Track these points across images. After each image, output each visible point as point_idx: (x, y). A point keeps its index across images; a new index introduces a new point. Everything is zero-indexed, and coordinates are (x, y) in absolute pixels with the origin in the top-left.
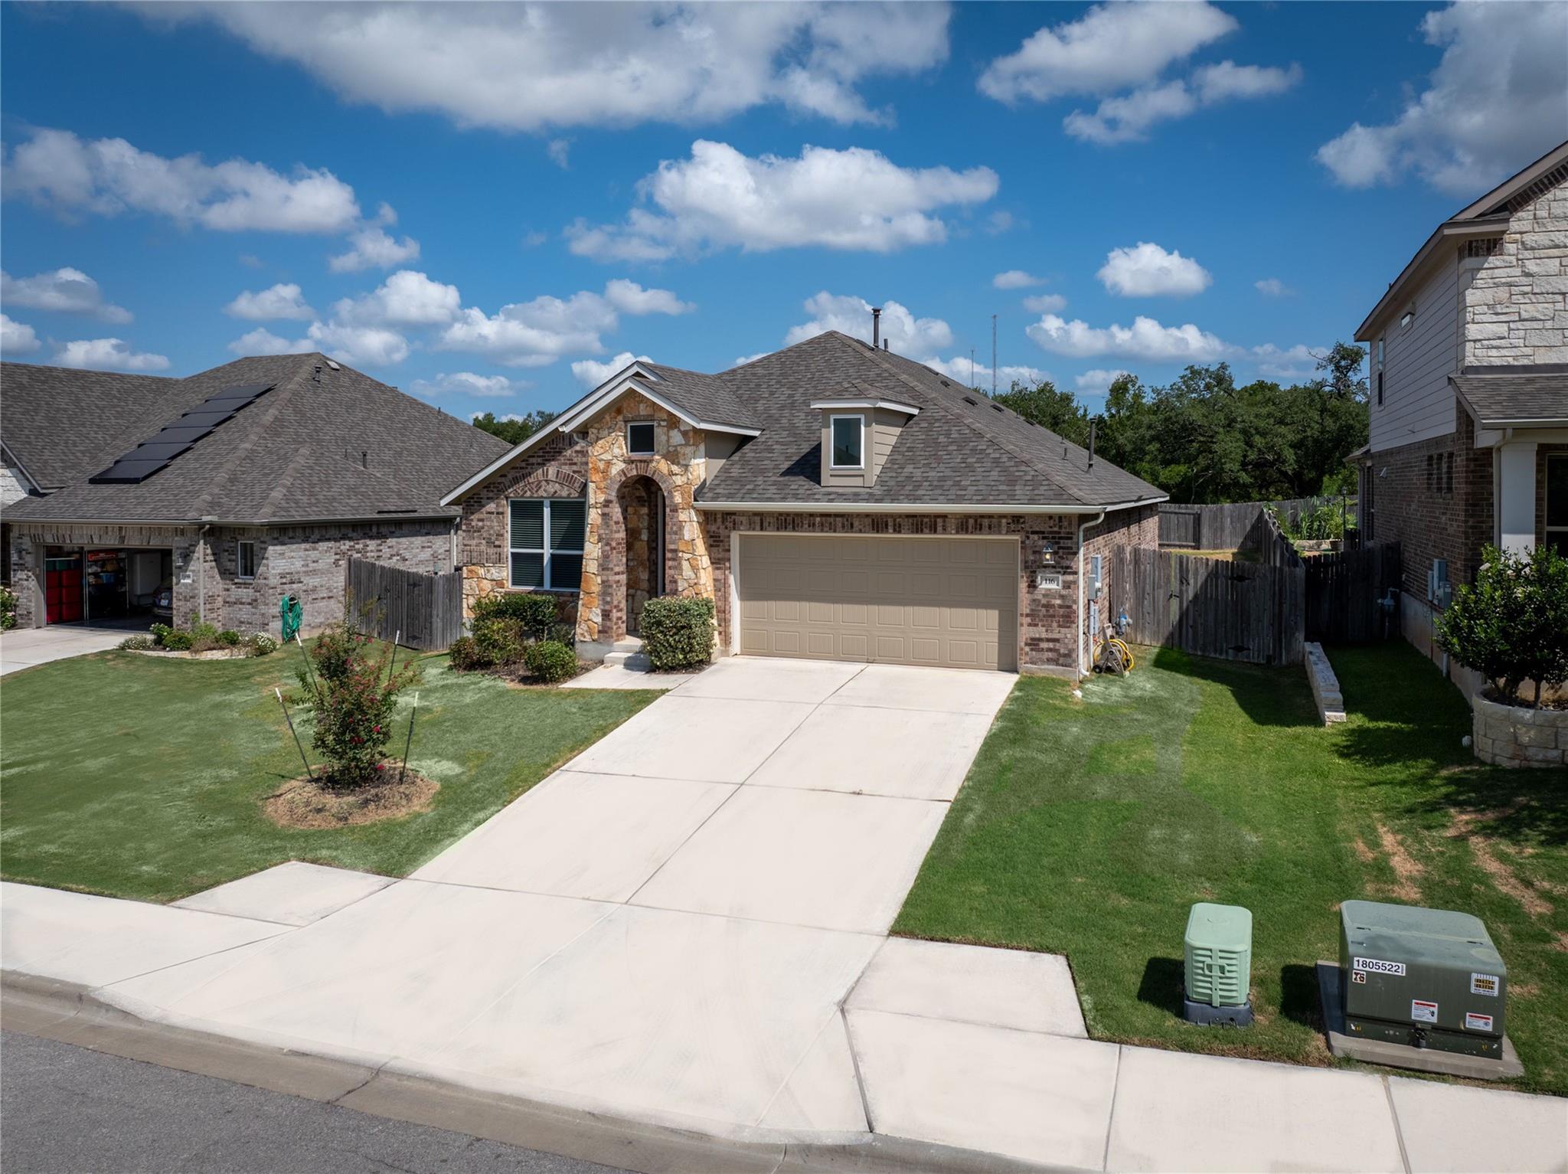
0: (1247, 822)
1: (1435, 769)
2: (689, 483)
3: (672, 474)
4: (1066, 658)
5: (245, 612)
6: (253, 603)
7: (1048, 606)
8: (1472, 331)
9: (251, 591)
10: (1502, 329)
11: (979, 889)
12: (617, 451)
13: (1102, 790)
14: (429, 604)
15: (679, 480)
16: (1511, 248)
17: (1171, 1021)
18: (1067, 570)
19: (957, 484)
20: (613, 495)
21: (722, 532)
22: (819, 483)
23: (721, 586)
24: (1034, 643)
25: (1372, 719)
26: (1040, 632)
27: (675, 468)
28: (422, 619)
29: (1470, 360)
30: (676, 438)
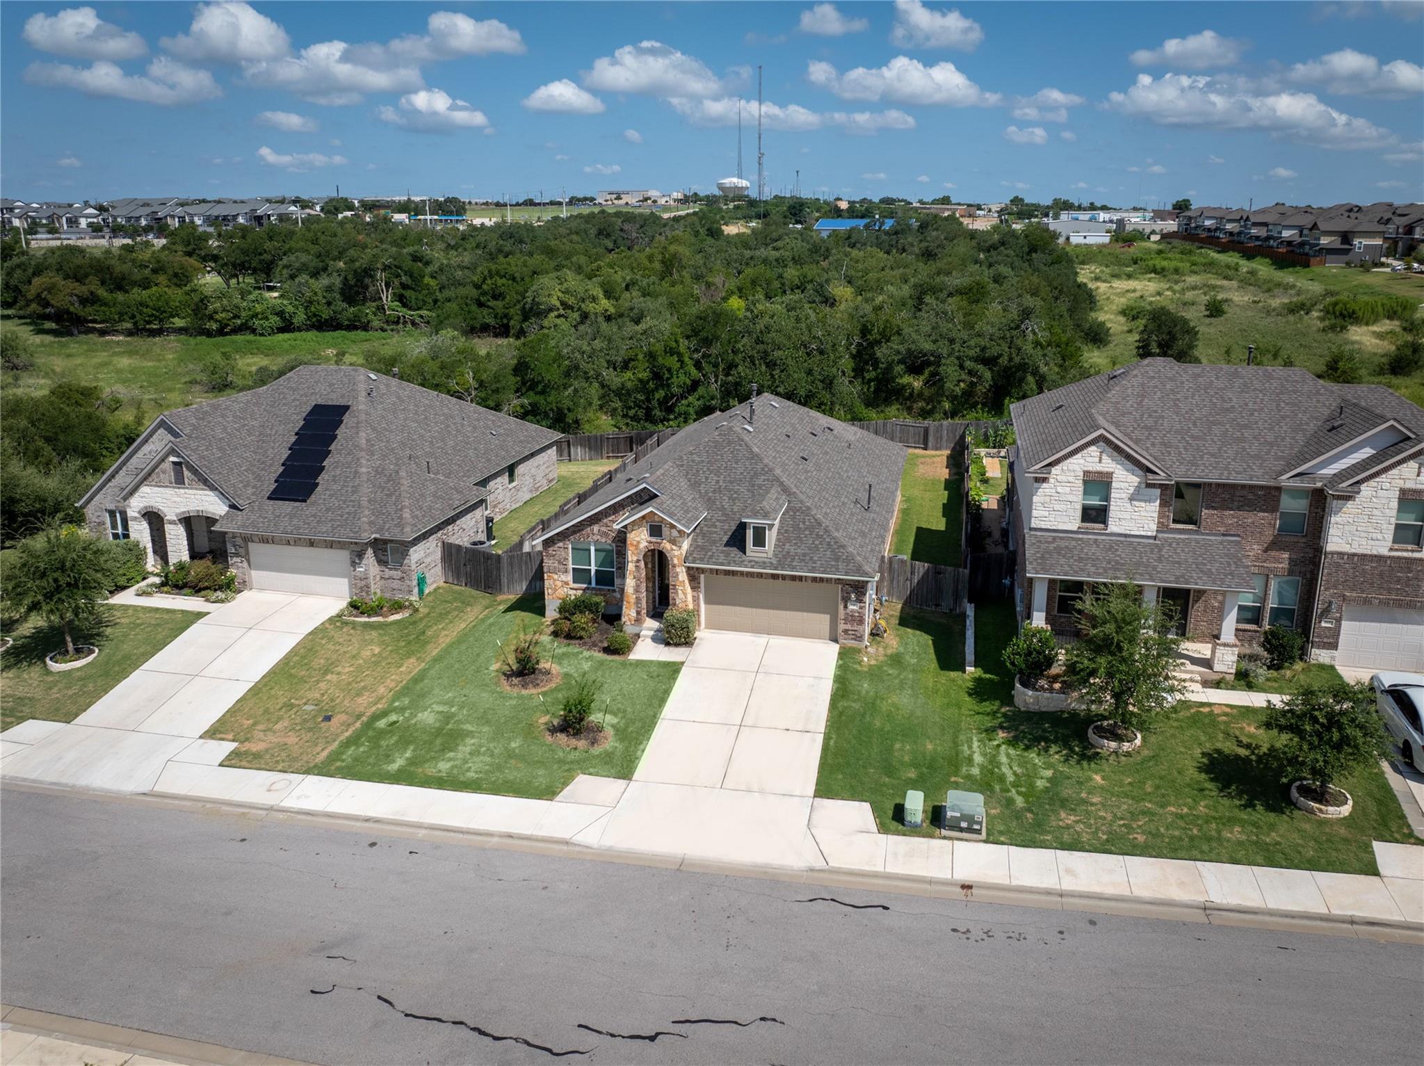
0: (929, 738)
1: (1001, 707)
2: (681, 554)
3: (672, 550)
4: (859, 638)
5: (396, 584)
6: (402, 579)
7: (852, 616)
8: (1035, 513)
9: (399, 573)
10: (1046, 514)
11: (840, 776)
12: (643, 537)
13: (878, 723)
14: (499, 569)
15: (676, 553)
16: (1052, 480)
17: (901, 827)
18: (861, 601)
19: (811, 558)
20: (641, 558)
21: (696, 574)
22: (745, 553)
23: (696, 599)
24: (846, 631)
25: (985, 673)
26: (849, 627)
27: (674, 547)
28: (494, 577)
29: (1033, 525)
30: (675, 533)
